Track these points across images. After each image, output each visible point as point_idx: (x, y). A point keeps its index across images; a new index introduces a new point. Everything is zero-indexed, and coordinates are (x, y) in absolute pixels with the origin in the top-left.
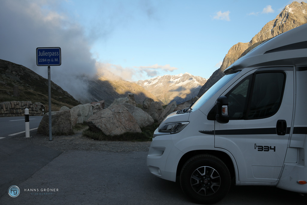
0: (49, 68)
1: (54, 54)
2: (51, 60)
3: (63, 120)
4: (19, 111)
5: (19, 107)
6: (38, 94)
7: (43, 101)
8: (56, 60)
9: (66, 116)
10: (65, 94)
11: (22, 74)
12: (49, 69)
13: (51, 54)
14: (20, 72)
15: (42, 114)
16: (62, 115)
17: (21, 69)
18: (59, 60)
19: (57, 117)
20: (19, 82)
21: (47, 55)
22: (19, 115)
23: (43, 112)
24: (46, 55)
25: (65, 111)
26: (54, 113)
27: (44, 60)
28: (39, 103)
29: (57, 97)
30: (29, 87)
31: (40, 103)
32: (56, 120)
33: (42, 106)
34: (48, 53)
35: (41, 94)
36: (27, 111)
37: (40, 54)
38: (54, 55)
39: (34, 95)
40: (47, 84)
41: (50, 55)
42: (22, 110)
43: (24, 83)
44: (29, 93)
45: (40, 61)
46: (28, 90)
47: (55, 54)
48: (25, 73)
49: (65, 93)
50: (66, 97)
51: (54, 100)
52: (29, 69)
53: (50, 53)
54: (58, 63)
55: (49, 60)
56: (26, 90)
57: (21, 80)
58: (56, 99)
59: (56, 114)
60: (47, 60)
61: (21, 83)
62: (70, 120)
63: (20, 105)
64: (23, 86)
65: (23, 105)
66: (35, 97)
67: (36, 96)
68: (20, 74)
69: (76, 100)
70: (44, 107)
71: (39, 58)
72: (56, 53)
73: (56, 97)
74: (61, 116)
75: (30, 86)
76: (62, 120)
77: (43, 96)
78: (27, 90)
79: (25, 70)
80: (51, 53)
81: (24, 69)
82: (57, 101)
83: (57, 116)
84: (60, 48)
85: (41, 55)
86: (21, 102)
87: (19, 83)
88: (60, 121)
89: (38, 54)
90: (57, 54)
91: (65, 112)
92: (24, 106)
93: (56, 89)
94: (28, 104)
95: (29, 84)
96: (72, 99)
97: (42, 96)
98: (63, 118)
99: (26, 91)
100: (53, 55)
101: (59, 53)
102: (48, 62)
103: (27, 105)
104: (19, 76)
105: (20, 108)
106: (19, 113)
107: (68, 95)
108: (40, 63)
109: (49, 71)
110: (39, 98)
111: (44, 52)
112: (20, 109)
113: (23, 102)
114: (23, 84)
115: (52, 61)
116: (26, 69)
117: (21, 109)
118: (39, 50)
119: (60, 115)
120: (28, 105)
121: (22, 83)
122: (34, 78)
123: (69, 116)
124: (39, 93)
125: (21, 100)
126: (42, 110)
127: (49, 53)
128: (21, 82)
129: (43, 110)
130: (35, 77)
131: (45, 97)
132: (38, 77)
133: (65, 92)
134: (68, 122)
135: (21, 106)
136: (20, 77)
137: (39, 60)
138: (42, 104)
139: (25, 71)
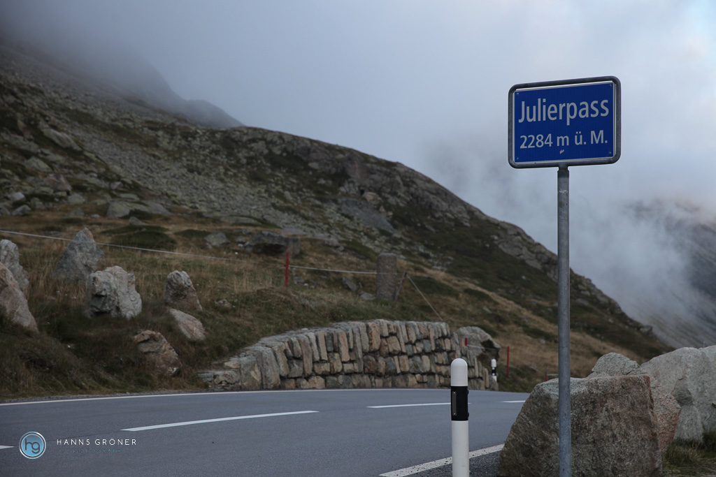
0: (563, 174)
1: (587, 110)
2: (572, 140)
3: (619, 421)
4: (397, 363)
5: (398, 348)
6: (468, 291)
7: (486, 322)
8: (597, 137)
9: (633, 404)
10: (580, 290)
11: (398, 200)
12: (563, 179)
13: (571, 112)
14: (394, 194)
15: (491, 380)
16: (614, 395)
17: (398, 178)
18: (609, 135)
19: (590, 407)
20: (389, 235)
21: (557, 115)
22: (399, 380)
23: (494, 371)
24: (553, 115)
25: (627, 380)
26: (578, 386)
27: (541, 141)
28: (474, 331)
29: (546, 304)
30: (427, 256)
31: (478, 329)
32: (587, 422)
33: (487, 345)
34: (561, 106)
35: (479, 289)
36: (460, 372)
37: (527, 116)
38: (587, 115)
39: (451, 292)
40: (500, 246)
41: (569, 116)
42: (411, 361)
43: (408, 240)
44: (429, 285)
45: (523, 146)
46: (425, 269)
47: (591, 111)
48: (412, 194)
49: (580, 287)
50: (586, 303)
51: (534, 317)
52: (429, 181)
53: (569, 106)
54: (606, 151)
55: (563, 140)
56: (416, 269)
57: (395, 227)
58: (541, 315)
59: (584, 389)
60: (554, 140)
61: (396, 241)
62: (649, 424)
63: (402, 340)
64: (404, 252)
65: (414, 340)
66: (452, 300)
67: (457, 296)
68: (392, 200)
69: (631, 321)
70: (497, 350)
71: (520, 129)
72: (597, 106)
73: (540, 302)
74: (610, 403)
75: (432, 255)
76: (615, 423)
77: (487, 297)
78: (422, 271)
79: (414, 183)
80: (572, 108)
81: (410, 177)
82: (548, 325)
83: (592, 403)
84: (615, 81)
85: (531, 117)
86: (406, 326)
87: (387, 241)
88: (604, 427)
89: (518, 116)
90: (602, 111)
91: (630, 384)
92: (418, 340)
93: (538, 266)
94: (432, 335)
95: (427, 247)
96: (612, 312)
97: (482, 296)
98: (618, 410)
99: (418, 274)
100: (584, 113)
101: (609, 106)
102: (561, 147)
103: (428, 338)
104: (388, 208)
105: (404, 351)
106: (399, 371)
107: (595, 297)
108: (523, 156)
109: (563, 192)
110: (470, 308)
111: (542, 104)
112: (402, 353)
113: (414, 327)
114: (402, 246)
115: (579, 142)
116: (418, 182)
117: (405, 357)
118: (523, 97)
119: (605, 395)
120: (436, 340)
121: (401, 239)
122: (450, 219)
123: (644, 402)
124: (471, 286)
125: (405, 315)
126: (490, 363)
127: (565, 109)
128: (397, 235)
129: (494, 363)
130: (451, 212)
131: (496, 303)
132: (465, 215)
133: (581, 283)
134: (643, 433)
135: (406, 344)
136: (390, 214)
137: (519, 141)
138: (489, 337)
139: (412, 190)
